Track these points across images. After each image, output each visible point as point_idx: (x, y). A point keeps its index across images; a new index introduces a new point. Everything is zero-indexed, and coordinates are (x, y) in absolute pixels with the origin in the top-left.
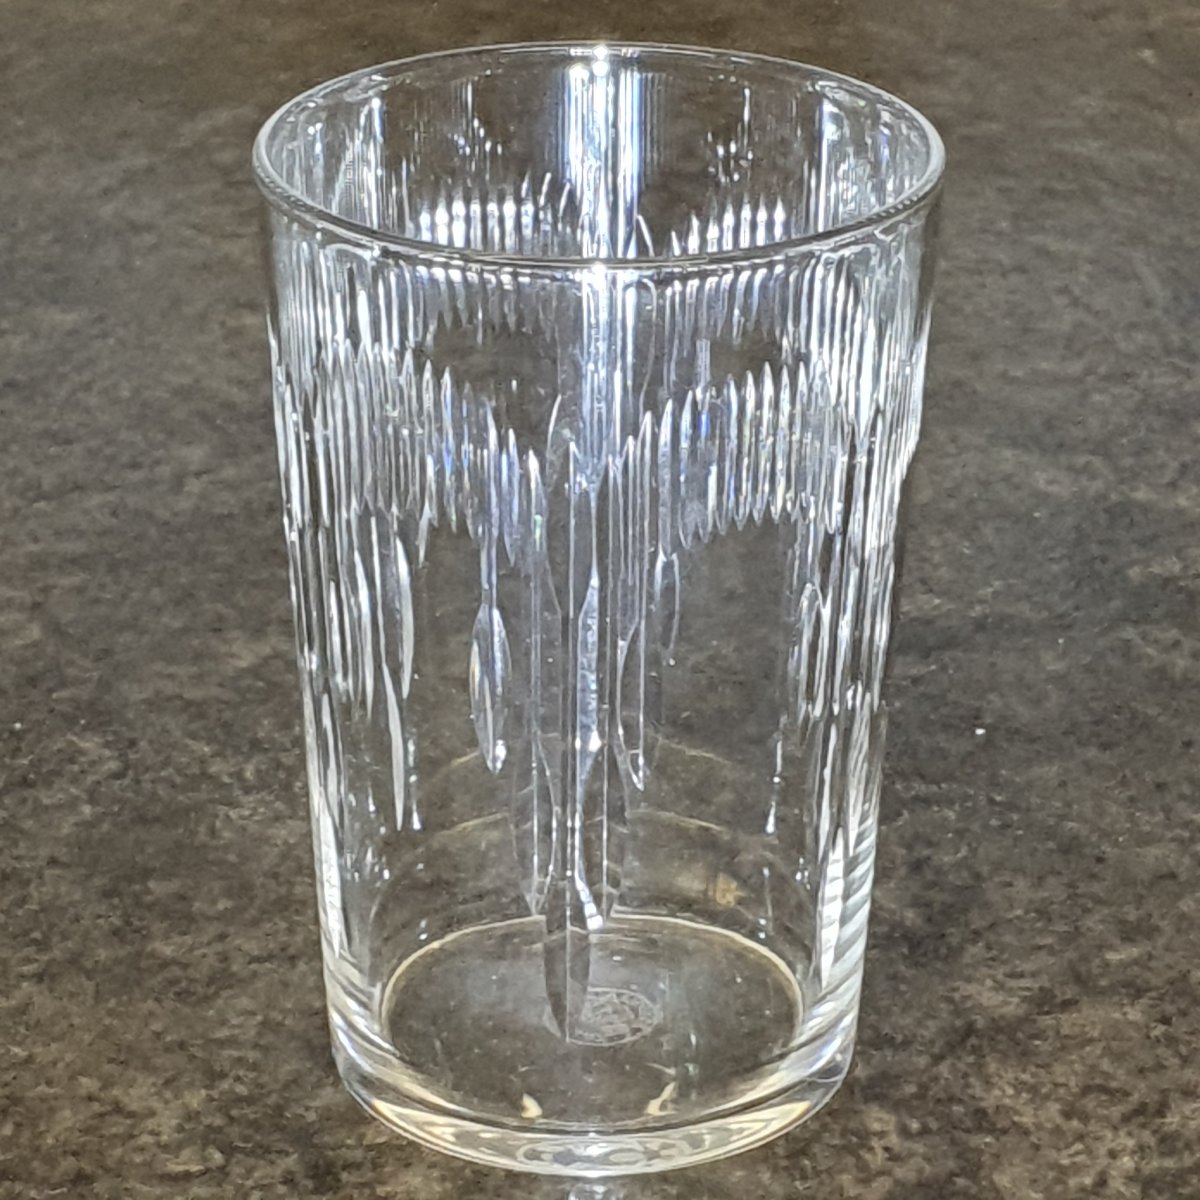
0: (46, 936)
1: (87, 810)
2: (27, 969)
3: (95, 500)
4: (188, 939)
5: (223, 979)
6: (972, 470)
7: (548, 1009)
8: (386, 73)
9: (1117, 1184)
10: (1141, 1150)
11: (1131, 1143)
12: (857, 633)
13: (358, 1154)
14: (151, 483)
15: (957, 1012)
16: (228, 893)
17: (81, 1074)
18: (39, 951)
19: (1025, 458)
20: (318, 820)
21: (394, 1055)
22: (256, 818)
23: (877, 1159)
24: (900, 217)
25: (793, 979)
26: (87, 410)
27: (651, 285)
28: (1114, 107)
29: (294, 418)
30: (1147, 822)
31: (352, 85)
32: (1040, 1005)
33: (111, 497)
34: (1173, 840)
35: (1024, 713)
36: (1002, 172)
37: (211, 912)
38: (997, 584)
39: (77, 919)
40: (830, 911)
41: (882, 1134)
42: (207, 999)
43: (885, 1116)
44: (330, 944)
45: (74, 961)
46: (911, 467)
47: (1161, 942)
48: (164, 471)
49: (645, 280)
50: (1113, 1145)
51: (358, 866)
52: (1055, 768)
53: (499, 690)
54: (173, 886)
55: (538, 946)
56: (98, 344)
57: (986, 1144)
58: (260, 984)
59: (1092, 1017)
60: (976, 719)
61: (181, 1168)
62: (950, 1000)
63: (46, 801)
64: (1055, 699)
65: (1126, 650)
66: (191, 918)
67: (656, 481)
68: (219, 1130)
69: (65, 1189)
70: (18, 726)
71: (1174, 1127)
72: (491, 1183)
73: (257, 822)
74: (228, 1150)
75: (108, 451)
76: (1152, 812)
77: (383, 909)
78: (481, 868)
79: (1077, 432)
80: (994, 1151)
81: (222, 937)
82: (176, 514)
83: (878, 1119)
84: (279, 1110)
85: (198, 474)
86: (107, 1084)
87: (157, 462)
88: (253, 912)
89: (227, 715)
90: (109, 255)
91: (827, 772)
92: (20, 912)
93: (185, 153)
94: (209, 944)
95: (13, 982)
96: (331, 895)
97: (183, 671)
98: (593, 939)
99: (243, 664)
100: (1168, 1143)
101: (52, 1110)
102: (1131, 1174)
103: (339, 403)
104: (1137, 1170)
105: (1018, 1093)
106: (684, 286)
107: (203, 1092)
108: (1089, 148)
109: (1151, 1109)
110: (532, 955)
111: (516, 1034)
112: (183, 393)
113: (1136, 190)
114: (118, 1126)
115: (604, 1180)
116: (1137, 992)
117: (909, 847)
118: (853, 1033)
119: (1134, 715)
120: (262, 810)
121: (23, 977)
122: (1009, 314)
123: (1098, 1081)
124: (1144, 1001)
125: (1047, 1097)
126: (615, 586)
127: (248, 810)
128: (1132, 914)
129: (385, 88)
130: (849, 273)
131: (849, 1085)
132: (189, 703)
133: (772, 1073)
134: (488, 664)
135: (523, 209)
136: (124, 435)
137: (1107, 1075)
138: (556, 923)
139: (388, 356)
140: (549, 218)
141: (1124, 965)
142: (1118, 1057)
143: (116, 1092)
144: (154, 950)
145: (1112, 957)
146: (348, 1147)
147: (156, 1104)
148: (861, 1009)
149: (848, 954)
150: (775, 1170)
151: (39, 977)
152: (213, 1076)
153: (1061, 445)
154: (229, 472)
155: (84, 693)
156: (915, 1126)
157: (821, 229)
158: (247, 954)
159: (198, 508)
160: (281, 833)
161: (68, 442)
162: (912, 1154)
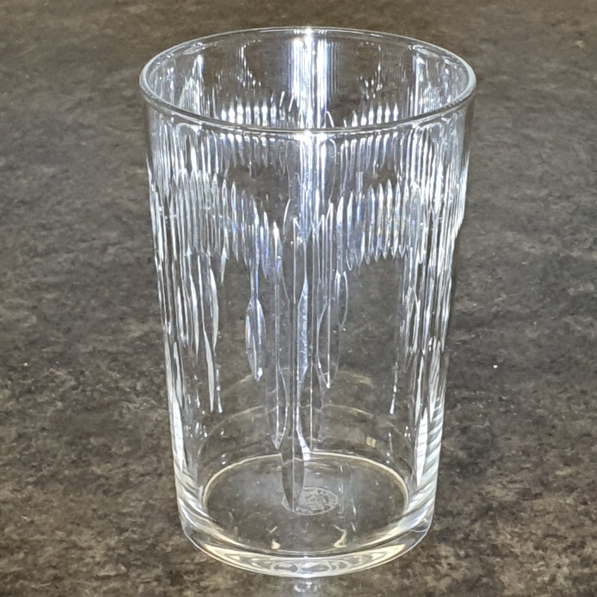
0: (40, 465)
1: (60, 404)
2: (30, 479)
3: (63, 257)
4: (109, 465)
5: (125, 484)
6: (492, 242)
7: (285, 497)
8: (204, 42)
9: (561, 580)
10: (572, 564)
11: (567, 561)
12: (434, 313)
13: (192, 567)
14: (91, 248)
15: (484, 500)
16: (129, 444)
17: (57, 529)
18: (36, 471)
19: (518, 236)
20: (172, 405)
21: (210, 520)
22: (142, 408)
23: (444, 568)
24: (453, 109)
25: (403, 483)
26: (59, 214)
27: (334, 142)
28: (564, 68)
29: (160, 209)
30: (577, 409)
31: (188, 47)
32: (524, 496)
33: (71, 256)
34: (589, 418)
35: (517, 357)
36: (508, 99)
37: (121, 453)
38: (504, 296)
39: (55, 456)
40: (421, 449)
41: (446, 557)
42: (119, 494)
43: (449, 549)
44: (178, 466)
45: (53, 476)
46: (459, 232)
47: (582, 466)
48: (97, 243)
49: (331, 140)
50: (558, 562)
51: (192, 431)
52: (532, 384)
53: (260, 343)
54: (102, 440)
55: (279, 467)
56: (64, 182)
57: (497, 562)
58: (144, 487)
59: (550, 502)
60: (494, 360)
61: (106, 574)
62: (480, 494)
63: (39, 400)
64: (532, 352)
65: (567, 328)
66: (111, 456)
67: (336, 237)
68: (124, 556)
69: (49, 584)
70: (26, 364)
71: (588, 554)
72: (256, 580)
73: (143, 410)
74: (128, 565)
75: (70, 233)
76: (579, 405)
77: (204, 450)
78: (252, 431)
79: (543, 223)
80: (500, 565)
81: (125, 465)
82: (103, 263)
83: (444, 550)
84: (154, 546)
85: (114, 244)
86: (70, 533)
87: (94, 239)
88: (140, 453)
89: (129, 359)
90: (70, 139)
91: (419, 380)
92: (27, 453)
93: (108, 91)
94: (119, 468)
95: (23, 486)
96: (178, 442)
97: (106, 339)
98: (306, 464)
99: (136, 335)
100: (586, 562)
101: (43, 547)
102: (568, 575)
103: (182, 201)
104: (570, 573)
105: (513, 538)
106: (350, 143)
107: (116, 538)
108: (551, 87)
109: (578, 544)
110: (276, 473)
111: (269, 510)
112: (107, 206)
113: (574, 108)
114: (75, 554)
115: (312, 579)
116: (571, 490)
117: (461, 421)
118: (433, 508)
119: (570, 358)
120: (145, 404)
121: (28, 483)
122: (511, 167)
123: (551, 532)
124: (575, 494)
125: (526, 540)
126: (316, 288)
127: (138, 405)
128: (569, 452)
129: (204, 48)
130: (429, 138)
131: (430, 534)
132: (110, 353)
133: (393, 528)
134: (254, 328)
135: (271, 109)
136: (77, 226)
137: (557, 530)
138: (287, 456)
139: (206, 177)
140: (284, 113)
141: (564, 477)
142: (561, 521)
143: (73, 538)
144: (93, 471)
145: (558, 473)
146: (186, 564)
147: (93, 543)
148: (437, 498)
149: (429, 471)
150: (394, 574)
151: (35, 484)
152: (122, 531)
153: (535, 230)
154: (129, 244)
155: (58, 349)
156: (462, 553)
157: (416, 115)
158: (137, 473)
159: (114, 260)
160: (155, 416)
161: (50, 229)
162: (461, 567)
